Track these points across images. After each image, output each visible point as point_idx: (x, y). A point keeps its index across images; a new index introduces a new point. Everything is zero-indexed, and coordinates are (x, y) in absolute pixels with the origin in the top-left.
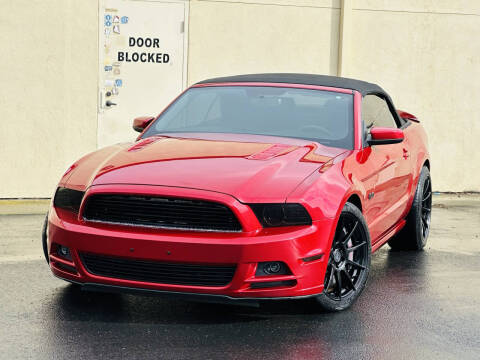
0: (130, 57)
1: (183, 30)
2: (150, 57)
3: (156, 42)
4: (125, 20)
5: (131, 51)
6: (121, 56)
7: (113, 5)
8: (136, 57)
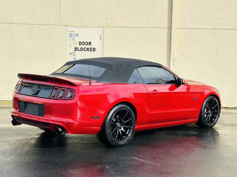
0: (79, 49)
1: (101, 39)
2: (88, 49)
3: (90, 43)
4: (77, 35)
5: (80, 47)
6: (76, 49)
7: (72, 29)
8: (82, 49)
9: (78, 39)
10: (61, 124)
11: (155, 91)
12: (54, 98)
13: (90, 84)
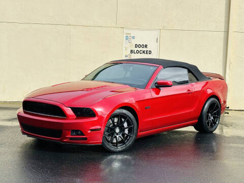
0: (135, 52)
1: (157, 41)
2: (144, 52)
3: (146, 46)
6: (132, 52)
8: (138, 52)
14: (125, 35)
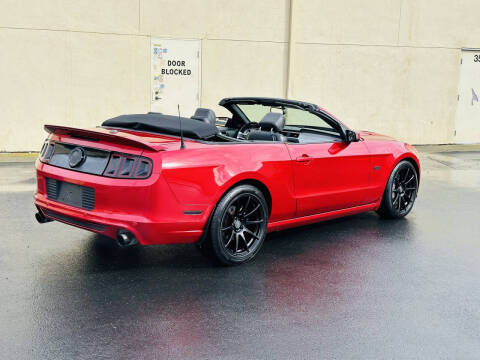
0: (168, 72)
1: (198, 56)
2: (180, 72)
3: (183, 63)
4: (165, 51)
5: (169, 68)
6: (163, 71)
7: (158, 42)
8: (172, 72)
9: (167, 57)
10: (125, 226)
11: (304, 155)
12: (111, 175)
13: (182, 146)
14: (153, 47)
